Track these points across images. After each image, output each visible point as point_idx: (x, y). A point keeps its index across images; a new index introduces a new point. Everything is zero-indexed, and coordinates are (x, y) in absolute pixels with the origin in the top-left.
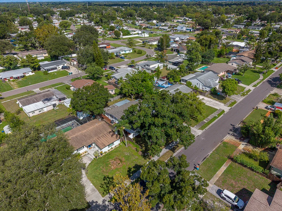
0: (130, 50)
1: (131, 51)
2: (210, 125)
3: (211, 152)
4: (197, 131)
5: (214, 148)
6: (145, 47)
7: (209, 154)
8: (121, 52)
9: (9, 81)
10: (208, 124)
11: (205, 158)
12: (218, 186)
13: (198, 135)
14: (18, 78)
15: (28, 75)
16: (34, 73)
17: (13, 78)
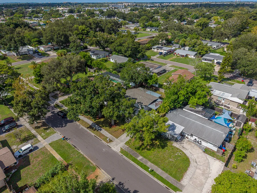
3: (82, 153)
4: (118, 146)
5: (87, 156)
7: (80, 151)
9: (177, 55)
11: (75, 147)
13: (111, 147)
14: (183, 56)
15: (190, 57)
16: (194, 58)
17: (179, 55)
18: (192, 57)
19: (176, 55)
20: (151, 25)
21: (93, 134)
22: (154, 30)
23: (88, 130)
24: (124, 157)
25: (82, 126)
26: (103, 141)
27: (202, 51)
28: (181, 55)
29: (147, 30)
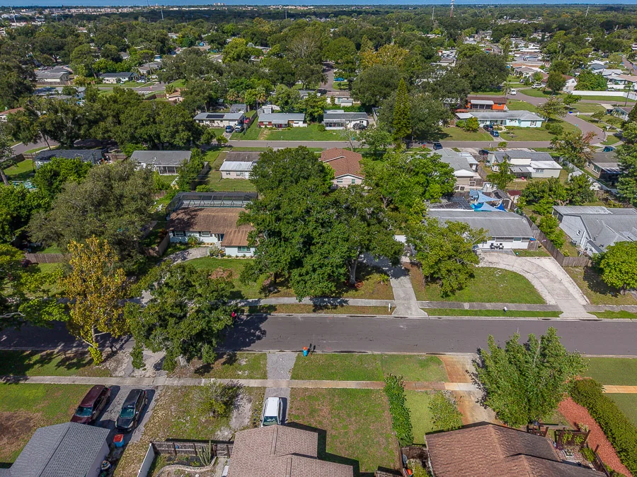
0: (534, 121)
1: (539, 124)
2: (466, 318)
3: (377, 353)
4: (413, 309)
5: (395, 351)
6: (597, 122)
7: (370, 353)
8: (508, 121)
9: (266, 127)
10: (466, 313)
11: (349, 352)
12: (291, 395)
13: (405, 316)
14: (280, 126)
15: (297, 125)
16: (306, 125)
17: (272, 125)
18: (301, 124)
19: (264, 127)
20: (107, 68)
21: (345, 316)
22: (127, 79)
23: (322, 314)
24: (444, 317)
25: (299, 316)
26: (378, 316)
27: (316, 109)
28: (275, 125)
29: (107, 82)
